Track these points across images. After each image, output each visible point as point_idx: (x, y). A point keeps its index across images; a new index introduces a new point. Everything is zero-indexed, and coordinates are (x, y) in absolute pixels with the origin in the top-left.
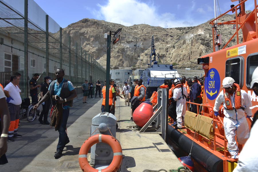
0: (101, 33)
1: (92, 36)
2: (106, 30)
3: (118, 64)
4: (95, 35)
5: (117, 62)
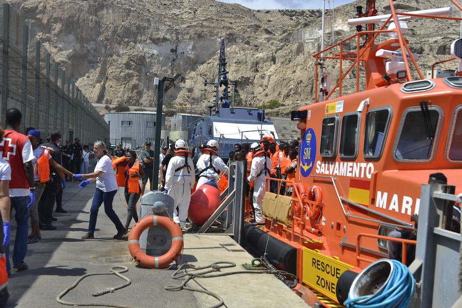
0: (83, 13)
1: (57, 20)
2: (97, 3)
3: (125, 98)
4: (67, 16)
5: (124, 91)
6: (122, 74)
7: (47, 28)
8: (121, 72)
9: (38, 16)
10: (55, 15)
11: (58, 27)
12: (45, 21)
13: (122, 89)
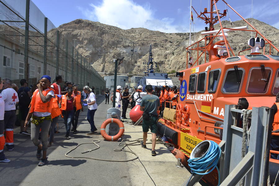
0: (96, 36)
1: (85, 39)
2: (101, 32)
3: (113, 70)
4: (89, 37)
5: (112, 67)
6: (111, 60)
7: (81, 42)
8: (111, 59)
9: (78, 38)
10: (85, 37)
11: (86, 42)
12: (81, 39)
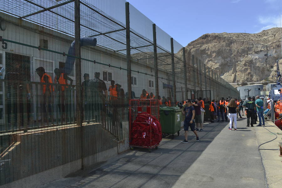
0: (224, 47)
1: (214, 52)
2: (229, 42)
3: (245, 79)
4: (217, 50)
5: (245, 76)
6: (243, 69)
7: (210, 56)
8: (242, 68)
9: (206, 52)
10: (213, 50)
11: (214, 55)
12: (209, 53)
13: (243, 75)
